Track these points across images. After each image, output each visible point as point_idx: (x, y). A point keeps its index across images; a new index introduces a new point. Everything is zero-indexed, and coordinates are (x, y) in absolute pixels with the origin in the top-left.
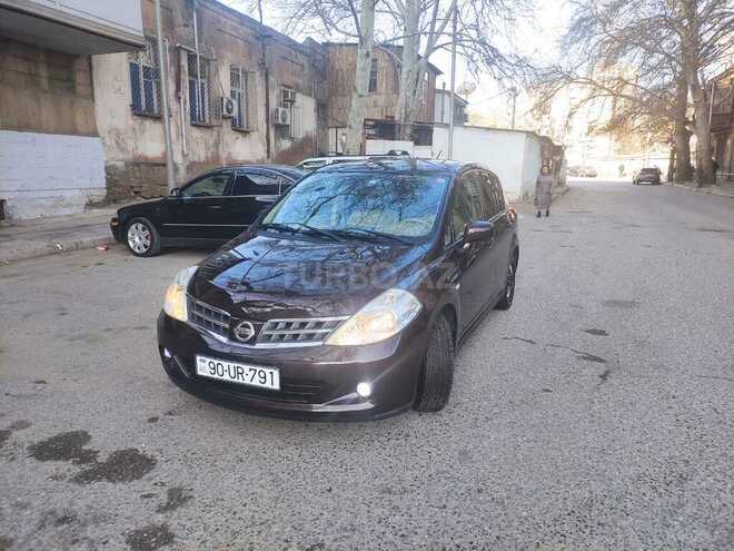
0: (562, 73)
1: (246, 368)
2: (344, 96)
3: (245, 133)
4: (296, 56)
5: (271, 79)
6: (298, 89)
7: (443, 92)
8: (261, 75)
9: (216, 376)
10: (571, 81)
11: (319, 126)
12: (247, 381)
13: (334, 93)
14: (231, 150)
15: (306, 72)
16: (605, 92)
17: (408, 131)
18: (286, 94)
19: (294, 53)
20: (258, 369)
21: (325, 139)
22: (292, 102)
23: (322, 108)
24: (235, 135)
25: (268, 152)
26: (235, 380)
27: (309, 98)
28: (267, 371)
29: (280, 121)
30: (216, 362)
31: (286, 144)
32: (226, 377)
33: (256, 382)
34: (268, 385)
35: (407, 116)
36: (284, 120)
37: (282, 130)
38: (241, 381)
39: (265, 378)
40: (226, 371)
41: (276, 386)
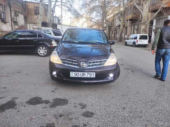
0: (80, 15)
1: (86, 73)
2: (31, 15)
3: (5, 23)
4: (18, 3)
5: (12, 9)
6: (19, 12)
7: (55, 17)
8: (9, 7)
9: (77, 76)
10: (82, 17)
11: (25, 23)
12: (86, 76)
13: (28, 14)
14: (1, 28)
15: (21, 8)
16: (89, 20)
17: (51, 25)
18: (16, 13)
19: (17, 3)
20: (89, 73)
21: (27, 26)
22: (18, 16)
23: (25, 18)
24: (3, 23)
25: (12, 29)
26: (83, 77)
27: (22, 15)
28: (92, 73)
29: (15, 20)
30: (77, 73)
31: (17, 27)
32: (80, 76)
33: (89, 76)
34: (92, 76)
35: (50, 22)
36: (16, 20)
37: (16, 23)
38: (84, 76)
39: (91, 75)
40: (80, 75)
41: (94, 77)
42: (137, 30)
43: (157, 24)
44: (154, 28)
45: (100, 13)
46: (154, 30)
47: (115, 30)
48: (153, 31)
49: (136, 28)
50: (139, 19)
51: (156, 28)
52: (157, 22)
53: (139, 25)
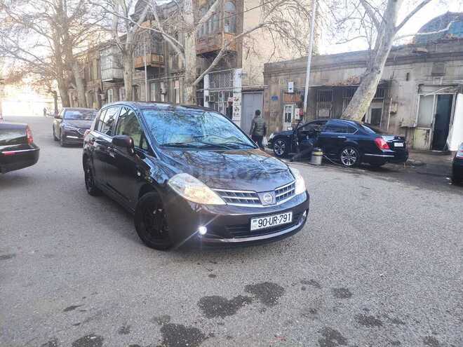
1: (278, 216)
9: (262, 227)
12: (278, 223)
20: (284, 214)
26: (273, 225)
28: (287, 214)
30: (263, 219)
32: (268, 225)
33: (282, 222)
34: (287, 221)
38: (275, 224)
39: (286, 218)
40: (268, 222)
41: (291, 221)
42: (165, 94)
43: (211, 85)
44: (206, 93)
45: (47, 36)
46: (207, 98)
47: (100, 91)
48: (205, 100)
49: (164, 91)
50: (168, 67)
51: (211, 94)
52: (211, 80)
53: (168, 83)
